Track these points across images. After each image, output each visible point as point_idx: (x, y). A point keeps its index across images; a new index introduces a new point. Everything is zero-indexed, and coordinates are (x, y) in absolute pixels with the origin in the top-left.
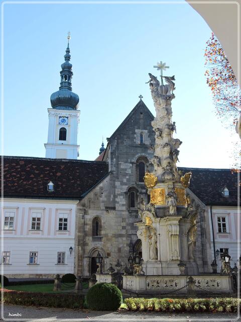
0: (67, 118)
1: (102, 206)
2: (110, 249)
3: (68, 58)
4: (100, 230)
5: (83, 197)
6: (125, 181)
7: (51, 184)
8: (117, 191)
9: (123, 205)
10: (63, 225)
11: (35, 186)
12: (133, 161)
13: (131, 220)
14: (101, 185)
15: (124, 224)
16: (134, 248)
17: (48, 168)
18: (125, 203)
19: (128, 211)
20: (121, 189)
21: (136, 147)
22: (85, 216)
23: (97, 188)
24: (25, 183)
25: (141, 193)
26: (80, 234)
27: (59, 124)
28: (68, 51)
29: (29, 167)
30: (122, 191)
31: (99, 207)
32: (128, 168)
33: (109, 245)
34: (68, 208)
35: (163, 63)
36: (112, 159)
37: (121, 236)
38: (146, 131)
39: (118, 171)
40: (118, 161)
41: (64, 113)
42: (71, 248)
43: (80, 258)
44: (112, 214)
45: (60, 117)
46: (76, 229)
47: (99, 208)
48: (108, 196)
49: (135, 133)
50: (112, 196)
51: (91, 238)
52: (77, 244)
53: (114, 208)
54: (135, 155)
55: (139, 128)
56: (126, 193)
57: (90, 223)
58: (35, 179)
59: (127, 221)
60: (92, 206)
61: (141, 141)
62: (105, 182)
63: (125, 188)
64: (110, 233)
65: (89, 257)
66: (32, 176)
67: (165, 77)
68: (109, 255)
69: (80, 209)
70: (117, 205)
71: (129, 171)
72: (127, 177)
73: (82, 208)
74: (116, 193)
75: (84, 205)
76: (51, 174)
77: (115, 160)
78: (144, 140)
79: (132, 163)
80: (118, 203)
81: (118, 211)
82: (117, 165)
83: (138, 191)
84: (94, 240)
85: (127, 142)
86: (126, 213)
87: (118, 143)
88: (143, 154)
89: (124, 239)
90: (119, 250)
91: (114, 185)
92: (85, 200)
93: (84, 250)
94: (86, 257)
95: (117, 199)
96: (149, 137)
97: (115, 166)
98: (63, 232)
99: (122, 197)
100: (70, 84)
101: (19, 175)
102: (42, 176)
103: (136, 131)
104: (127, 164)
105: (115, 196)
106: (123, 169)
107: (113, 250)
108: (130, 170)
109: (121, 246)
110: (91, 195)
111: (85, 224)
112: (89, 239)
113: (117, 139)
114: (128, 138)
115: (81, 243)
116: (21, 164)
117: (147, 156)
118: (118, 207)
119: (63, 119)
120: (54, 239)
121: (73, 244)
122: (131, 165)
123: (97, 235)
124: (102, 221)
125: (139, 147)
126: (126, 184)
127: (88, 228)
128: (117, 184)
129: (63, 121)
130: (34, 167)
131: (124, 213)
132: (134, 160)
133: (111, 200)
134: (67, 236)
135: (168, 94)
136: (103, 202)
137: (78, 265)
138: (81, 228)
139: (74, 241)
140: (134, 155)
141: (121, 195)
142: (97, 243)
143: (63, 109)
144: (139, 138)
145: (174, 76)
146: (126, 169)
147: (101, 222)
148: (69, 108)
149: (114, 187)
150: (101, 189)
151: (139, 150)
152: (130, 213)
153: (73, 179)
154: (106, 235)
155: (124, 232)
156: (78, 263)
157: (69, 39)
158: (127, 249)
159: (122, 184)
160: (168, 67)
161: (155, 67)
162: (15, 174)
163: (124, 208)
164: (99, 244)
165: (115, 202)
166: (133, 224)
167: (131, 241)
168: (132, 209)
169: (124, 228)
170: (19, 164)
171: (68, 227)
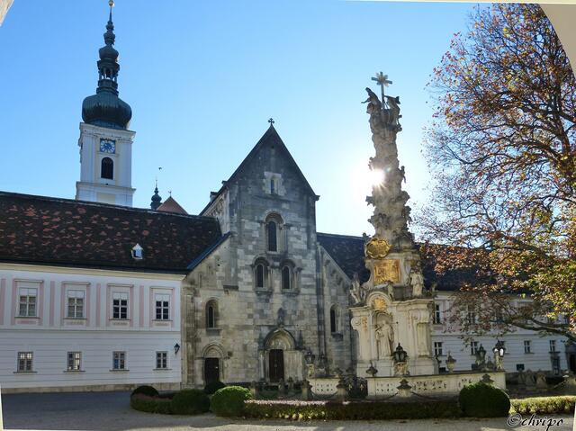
0: (114, 142)
1: (219, 285)
2: (231, 346)
3: (110, 38)
4: (216, 320)
5: (190, 270)
6: (250, 248)
7: (138, 248)
8: (241, 263)
9: (249, 284)
10: (162, 312)
11: (111, 250)
12: (261, 219)
13: (260, 306)
14: (217, 253)
15: (250, 311)
16: (264, 344)
17: (127, 223)
18: (250, 280)
19: (256, 292)
20: (246, 260)
21: (266, 198)
22: (195, 298)
23: (212, 258)
24: (94, 244)
25: (273, 267)
26: (189, 325)
27: (101, 150)
28: (110, 27)
29: (95, 219)
30: (247, 263)
31: (216, 286)
32: (254, 229)
33: (230, 341)
34: (170, 286)
35: (384, 74)
36: (231, 214)
37: (246, 327)
38: (280, 176)
39: (241, 233)
40: (240, 217)
41: (109, 133)
42: (177, 346)
43: (191, 360)
44: (233, 296)
45: (102, 140)
46: (182, 317)
47: (214, 288)
48: (228, 270)
49: (264, 177)
50: (233, 270)
51: (204, 331)
52: (185, 339)
53: (236, 288)
54: (264, 210)
55: (269, 170)
56: (252, 266)
57: (202, 308)
58: (108, 239)
59: (254, 306)
60: (204, 284)
61: (272, 190)
62: (223, 249)
63: (251, 259)
64: (232, 323)
65: (203, 358)
66: (103, 233)
67: (389, 98)
68: (230, 354)
69: (188, 288)
70: (239, 283)
71: (256, 234)
72: (254, 243)
73: (189, 286)
74: (239, 265)
75: (192, 283)
76: (134, 232)
77: (235, 215)
78: (275, 188)
79: (261, 222)
80: (241, 280)
81: (242, 291)
82: (240, 224)
83: (268, 265)
84: (209, 333)
85: (252, 190)
86: (252, 296)
87: (240, 191)
88: (276, 210)
89: (251, 331)
90: (245, 347)
91: (236, 252)
92: (194, 275)
93: (195, 348)
94: (199, 358)
95: (239, 275)
96: (283, 184)
97: (236, 226)
98: (162, 322)
99: (247, 272)
100: (115, 85)
101: (80, 232)
102: (119, 234)
103: (266, 174)
104: (253, 223)
105: (237, 271)
106: (247, 231)
107: (236, 348)
108: (257, 232)
109: (247, 342)
110: (203, 267)
111: (196, 310)
112: (202, 332)
113: (239, 185)
114: (255, 183)
115: (191, 338)
116: (81, 212)
117: (281, 212)
118: (242, 286)
119: (108, 144)
120: (150, 332)
121: (178, 339)
122: (259, 225)
123: (211, 326)
124: (220, 307)
125: (270, 199)
126: (252, 254)
127: (200, 316)
128: (240, 252)
129: (108, 147)
130: (104, 219)
131: (250, 295)
132: (263, 218)
133: (232, 275)
134: (169, 328)
135: (393, 123)
136: (220, 278)
137: (188, 370)
138: (189, 315)
139: (180, 335)
140: (262, 211)
141: (246, 268)
142: (213, 337)
143: (107, 127)
144: (270, 185)
145: (398, 98)
146: (251, 231)
147: (217, 307)
148: (117, 126)
149: (236, 256)
150: (218, 258)
151: (270, 203)
152: (259, 295)
153: (169, 242)
154: (226, 327)
155: (250, 322)
156: (188, 367)
157: (111, 5)
158: (256, 345)
159: (247, 252)
160: (391, 83)
161: (373, 79)
162: (73, 229)
163: (250, 288)
164: (216, 340)
165: (236, 278)
166: (262, 311)
167: (261, 334)
168: (260, 289)
169: (250, 316)
170: (77, 214)
171: (170, 314)
